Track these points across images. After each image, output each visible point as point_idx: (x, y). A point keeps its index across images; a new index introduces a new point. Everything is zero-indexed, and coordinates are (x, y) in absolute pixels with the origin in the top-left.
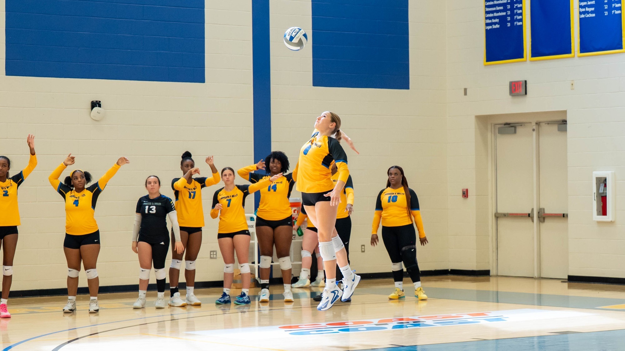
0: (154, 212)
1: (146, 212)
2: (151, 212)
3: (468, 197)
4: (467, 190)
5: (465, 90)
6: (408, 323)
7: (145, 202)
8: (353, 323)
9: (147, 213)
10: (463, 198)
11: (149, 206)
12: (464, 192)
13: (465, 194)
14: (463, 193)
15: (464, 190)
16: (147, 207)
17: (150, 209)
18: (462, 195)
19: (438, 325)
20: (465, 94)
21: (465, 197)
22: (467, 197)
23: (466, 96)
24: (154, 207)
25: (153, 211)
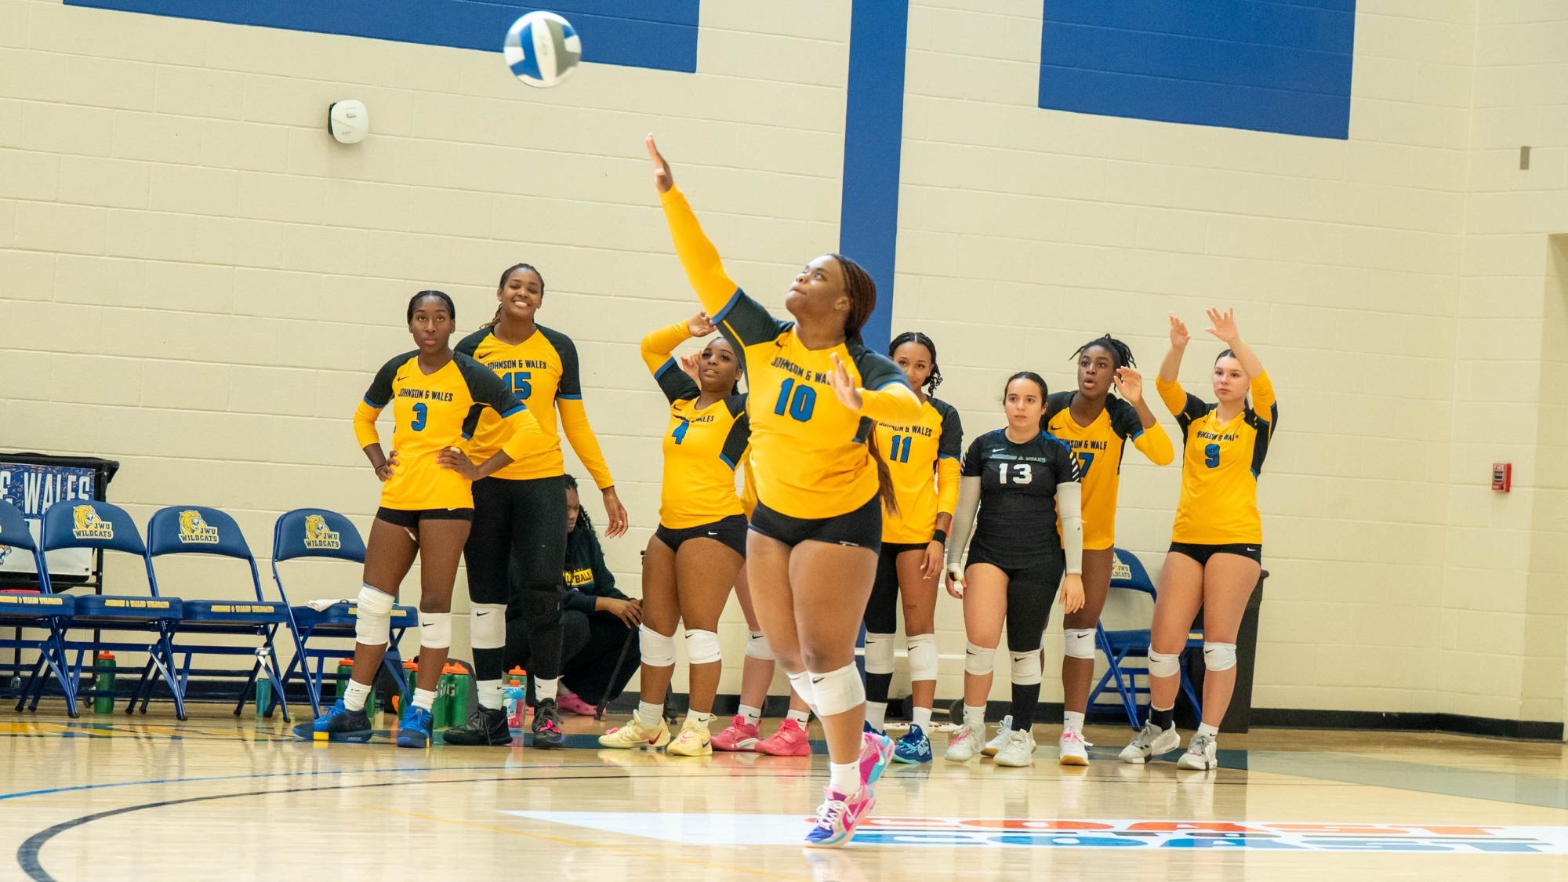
0: (1028, 479)
1: (1003, 480)
2: (1016, 480)
3: (1511, 489)
4: (1509, 467)
5: (1525, 151)
6: (1223, 835)
7: (995, 453)
8: (1046, 825)
9: (1005, 482)
10: (1494, 492)
11: (1011, 463)
12: (1498, 475)
13: (1502, 480)
14: (1496, 477)
15: (1499, 469)
16: (1004, 467)
17: (1011, 474)
18: (1491, 482)
19: (1315, 848)
20: (1525, 164)
21: (1502, 488)
22: (1508, 490)
23: (1524, 172)
24: (1028, 467)
25: (1023, 477)
